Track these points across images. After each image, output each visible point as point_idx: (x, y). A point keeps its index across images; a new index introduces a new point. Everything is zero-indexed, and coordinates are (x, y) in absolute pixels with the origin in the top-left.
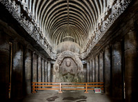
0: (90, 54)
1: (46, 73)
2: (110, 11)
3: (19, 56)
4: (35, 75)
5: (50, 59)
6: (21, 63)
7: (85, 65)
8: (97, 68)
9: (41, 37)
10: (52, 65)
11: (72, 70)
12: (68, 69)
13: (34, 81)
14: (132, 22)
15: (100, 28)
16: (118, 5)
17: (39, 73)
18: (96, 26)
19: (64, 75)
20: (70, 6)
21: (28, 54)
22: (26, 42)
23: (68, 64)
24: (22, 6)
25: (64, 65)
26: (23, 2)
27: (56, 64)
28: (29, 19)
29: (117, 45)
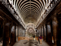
0: (38, 27)
1: (23, 34)
2: (46, 11)
3: (13, 28)
4: (19, 34)
5: (24, 29)
6: (14, 30)
7: (36, 31)
8: (41, 32)
9: (21, 21)
10: (25, 31)
11: (32, 33)
12: (31, 32)
13: (19, 36)
14: (55, 14)
15: (42, 17)
16: (50, 8)
17: (21, 33)
18: (40, 17)
19: (29, 34)
20: (31, 11)
21: (17, 27)
22: (16, 23)
23: (31, 30)
24: (14, 10)
25: (29, 31)
26: (15, 8)
27: (26, 31)
28: (17, 14)
29: (49, 23)
